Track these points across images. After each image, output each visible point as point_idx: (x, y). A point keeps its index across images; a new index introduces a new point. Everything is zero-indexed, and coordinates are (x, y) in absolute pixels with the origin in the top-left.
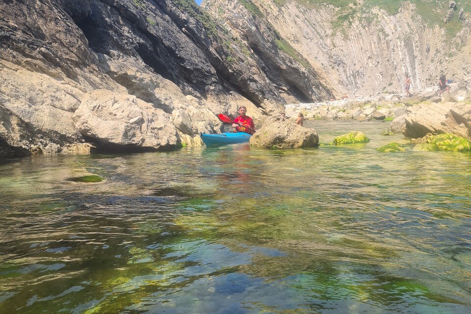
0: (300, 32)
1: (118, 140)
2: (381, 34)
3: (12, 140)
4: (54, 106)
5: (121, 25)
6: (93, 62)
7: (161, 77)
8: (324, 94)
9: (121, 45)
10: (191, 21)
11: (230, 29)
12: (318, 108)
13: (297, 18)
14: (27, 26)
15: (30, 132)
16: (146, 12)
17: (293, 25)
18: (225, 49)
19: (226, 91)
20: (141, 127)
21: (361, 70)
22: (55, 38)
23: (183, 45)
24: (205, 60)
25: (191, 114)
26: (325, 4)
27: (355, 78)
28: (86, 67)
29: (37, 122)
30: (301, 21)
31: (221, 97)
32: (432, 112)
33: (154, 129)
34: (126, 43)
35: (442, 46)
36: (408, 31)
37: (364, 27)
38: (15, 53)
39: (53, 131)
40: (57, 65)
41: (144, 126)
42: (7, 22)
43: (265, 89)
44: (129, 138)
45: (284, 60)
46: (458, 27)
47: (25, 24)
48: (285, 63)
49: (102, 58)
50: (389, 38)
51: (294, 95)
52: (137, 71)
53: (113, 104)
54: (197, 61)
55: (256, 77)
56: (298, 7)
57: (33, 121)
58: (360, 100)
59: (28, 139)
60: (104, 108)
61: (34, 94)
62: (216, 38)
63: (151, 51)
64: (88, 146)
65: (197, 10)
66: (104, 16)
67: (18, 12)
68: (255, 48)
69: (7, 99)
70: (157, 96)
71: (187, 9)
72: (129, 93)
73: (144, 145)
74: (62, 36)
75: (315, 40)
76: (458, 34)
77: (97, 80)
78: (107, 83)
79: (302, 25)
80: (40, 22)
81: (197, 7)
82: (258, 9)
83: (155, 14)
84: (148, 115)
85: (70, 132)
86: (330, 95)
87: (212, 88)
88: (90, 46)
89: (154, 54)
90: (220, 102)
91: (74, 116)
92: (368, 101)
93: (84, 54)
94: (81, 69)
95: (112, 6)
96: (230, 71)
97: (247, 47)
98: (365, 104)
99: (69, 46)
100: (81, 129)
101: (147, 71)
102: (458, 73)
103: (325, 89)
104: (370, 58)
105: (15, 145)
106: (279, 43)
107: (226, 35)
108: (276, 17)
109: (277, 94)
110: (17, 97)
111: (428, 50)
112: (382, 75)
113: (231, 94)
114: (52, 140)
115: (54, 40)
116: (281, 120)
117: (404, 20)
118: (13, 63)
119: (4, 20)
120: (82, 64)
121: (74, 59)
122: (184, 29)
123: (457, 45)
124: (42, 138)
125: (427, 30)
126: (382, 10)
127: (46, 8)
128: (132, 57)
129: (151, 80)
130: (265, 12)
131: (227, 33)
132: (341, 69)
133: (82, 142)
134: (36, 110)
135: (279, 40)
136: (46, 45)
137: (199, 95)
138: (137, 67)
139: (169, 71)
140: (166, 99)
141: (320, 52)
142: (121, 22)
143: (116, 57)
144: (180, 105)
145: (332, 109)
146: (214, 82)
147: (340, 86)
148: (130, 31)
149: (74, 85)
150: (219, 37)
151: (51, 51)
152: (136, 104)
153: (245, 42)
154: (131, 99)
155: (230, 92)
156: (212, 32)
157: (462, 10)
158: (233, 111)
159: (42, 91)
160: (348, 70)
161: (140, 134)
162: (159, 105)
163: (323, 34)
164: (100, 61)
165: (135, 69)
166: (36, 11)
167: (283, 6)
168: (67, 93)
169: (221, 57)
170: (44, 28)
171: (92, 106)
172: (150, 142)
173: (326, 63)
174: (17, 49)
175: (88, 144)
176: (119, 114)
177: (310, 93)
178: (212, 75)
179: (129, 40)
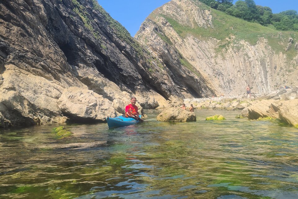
0: (195, 54)
1: (82, 115)
2: (246, 57)
3: (25, 113)
4: (47, 95)
5: (85, 49)
6: (69, 71)
7: (108, 80)
8: (209, 93)
9: (85, 61)
10: (127, 47)
11: (151, 52)
12: (204, 101)
13: (193, 46)
14: (34, 50)
15: (34, 109)
16: (100, 41)
17: (191, 50)
18: (148, 64)
19: (148, 89)
20: (95, 108)
21: (233, 79)
22: (48, 57)
23: (122, 61)
24: (135, 70)
25: (124, 102)
26: (211, 38)
27: (229, 83)
28: (65, 74)
29: (37, 104)
30: (195, 48)
31: (144, 93)
32: (262, 105)
33: (102, 109)
34: (88, 60)
35: (284, 65)
36: (263, 55)
37: (235, 53)
38: (27, 65)
39: (46, 109)
40: (49, 72)
41: (97, 107)
42: (23, 47)
43: (171, 89)
44: (88, 114)
45: (184, 72)
46: (294, 54)
47: (32, 49)
48: (185, 73)
49: (74, 68)
50: (251, 59)
51: (191, 93)
52: (94, 76)
53: (80, 95)
54: (130, 71)
55: (166, 82)
56: (194, 39)
57: (35, 103)
58: (230, 98)
59: (33, 113)
60: (75, 97)
61: (36, 88)
62: (142, 57)
63: (103, 65)
64: (65, 118)
65: (131, 41)
66: (76, 44)
67: (29, 42)
68: (167, 63)
69: (22, 90)
70: (105, 91)
71: (125, 39)
72: (89, 89)
73: (96, 119)
74: (52, 56)
75: (205, 60)
76: (294, 58)
77: (71, 81)
78: (76, 83)
79: (197, 50)
80: (41, 47)
81: (132, 39)
82: (169, 40)
83: (106, 42)
84: (99, 102)
85: (55, 110)
86: (213, 94)
87: (139, 87)
88: (68, 61)
89: (104, 66)
90: (143, 96)
91: (58, 101)
92: (235, 98)
93: (65, 66)
94: (62, 75)
95: (81, 38)
96: (150, 77)
97: (162, 63)
98: (233, 100)
99: (56, 61)
100: (62, 108)
101: (100, 76)
102: (295, 82)
103: (210, 90)
104: (238, 71)
105: (25, 116)
106: (182, 61)
107: (148, 56)
108: (180, 45)
109: (179, 92)
110: (28, 90)
111: (275, 68)
112: (246, 82)
113: (150, 91)
114: (45, 114)
115: (48, 58)
116: (175, 106)
117: (261, 49)
118: (26, 70)
119: (21, 47)
120: (62, 72)
121: (59, 69)
122: (123, 51)
123: (294, 65)
124: (40, 113)
125: (275, 55)
126: (246, 42)
127: (44, 39)
128: (91, 68)
129: (102, 82)
130: (174, 42)
131: (149, 54)
132: (221, 78)
133: (62, 116)
134: (37, 97)
135: (182, 59)
136: (43, 61)
137: (130, 91)
138: (94, 74)
139: (113, 76)
140: (110, 93)
141: (208, 67)
142: (86, 47)
143: (82, 68)
144: (118, 97)
145: (213, 102)
146: (140, 84)
147: (220, 88)
148: (91, 53)
149: (58, 83)
150: (144, 57)
151: (46, 64)
152: (93, 95)
153: (161, 60)
154: (90, 92)
155: (150, 90)
156: (140, 54)
157: (297, 43)
158: (151, 102)
159: (41, 87)
160: (225, 79)
161: (94, 112)
162: (106, 96)
163: (209, 56)
164: (73, 70)
165: (93, 75)
166: (39, 41)
167: (185, 38)
168: (55, 88)
169: (145, 69)
170: (42, 51)
171: (69, 96)
172: (100, 117)
173: (211, 74)
174: (28, 63)
175: (65, 117)
176: (83, 101)
177: (201, 92)
178: (139, 79)
179: (90, 58)
